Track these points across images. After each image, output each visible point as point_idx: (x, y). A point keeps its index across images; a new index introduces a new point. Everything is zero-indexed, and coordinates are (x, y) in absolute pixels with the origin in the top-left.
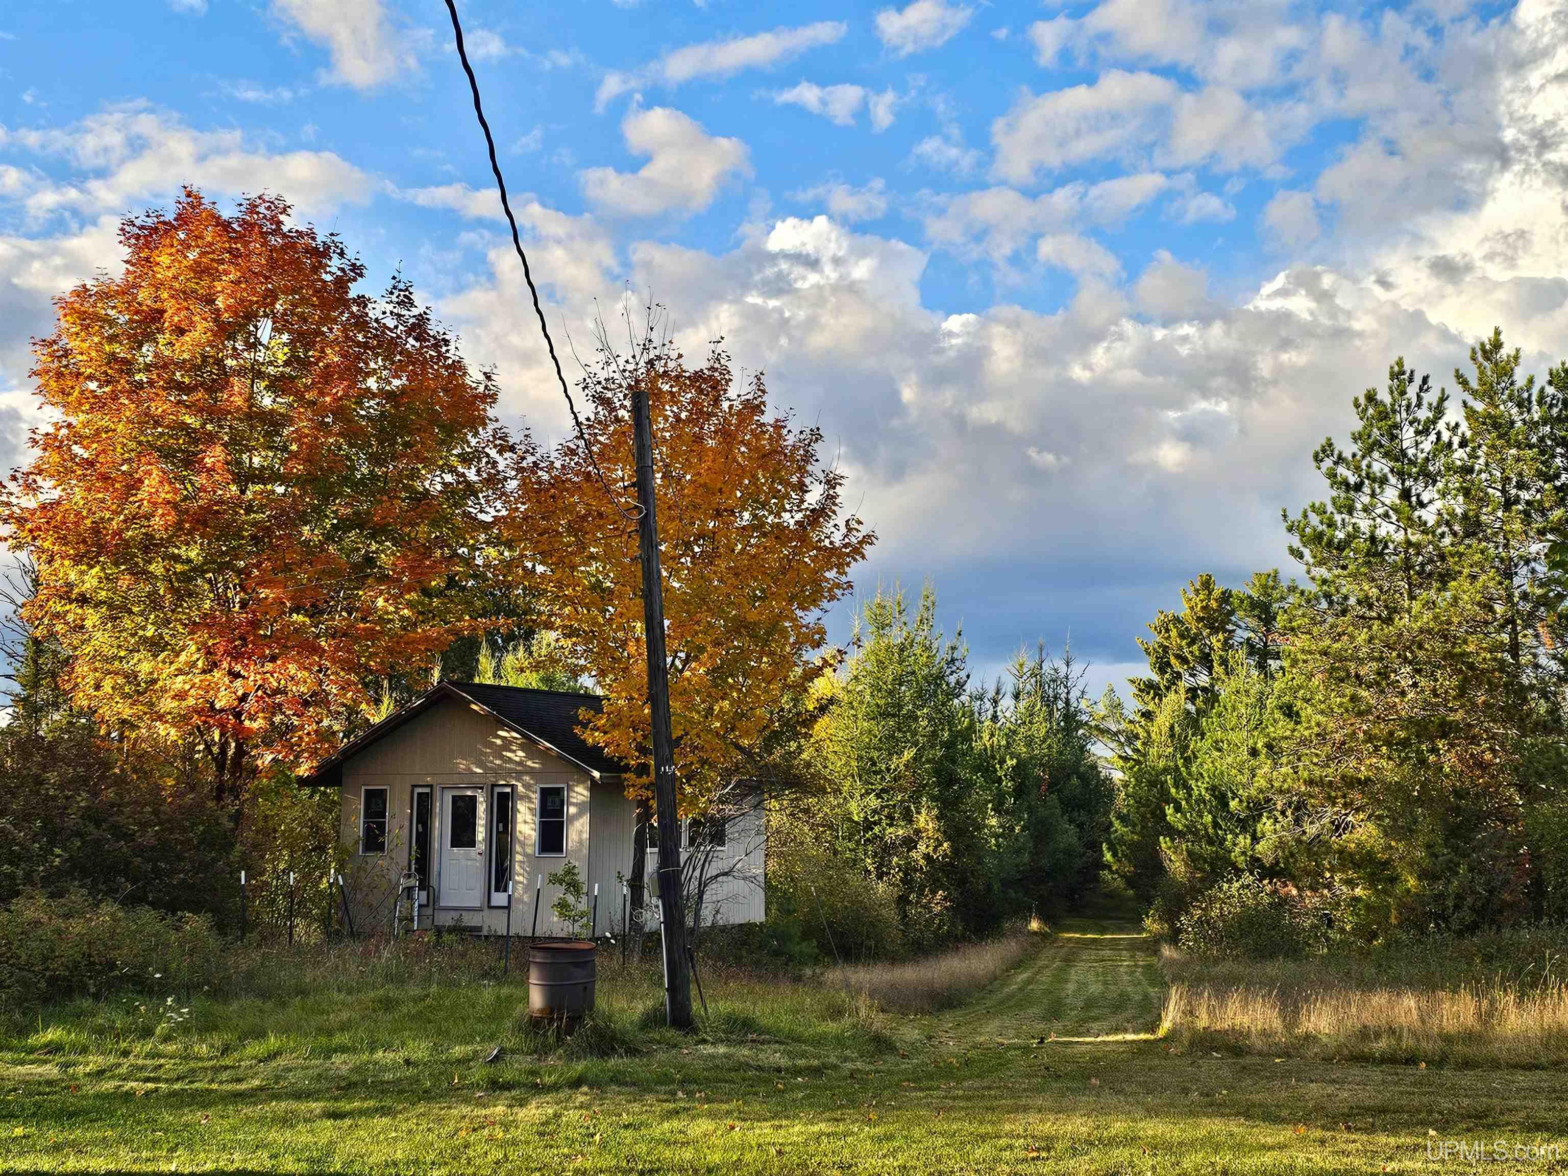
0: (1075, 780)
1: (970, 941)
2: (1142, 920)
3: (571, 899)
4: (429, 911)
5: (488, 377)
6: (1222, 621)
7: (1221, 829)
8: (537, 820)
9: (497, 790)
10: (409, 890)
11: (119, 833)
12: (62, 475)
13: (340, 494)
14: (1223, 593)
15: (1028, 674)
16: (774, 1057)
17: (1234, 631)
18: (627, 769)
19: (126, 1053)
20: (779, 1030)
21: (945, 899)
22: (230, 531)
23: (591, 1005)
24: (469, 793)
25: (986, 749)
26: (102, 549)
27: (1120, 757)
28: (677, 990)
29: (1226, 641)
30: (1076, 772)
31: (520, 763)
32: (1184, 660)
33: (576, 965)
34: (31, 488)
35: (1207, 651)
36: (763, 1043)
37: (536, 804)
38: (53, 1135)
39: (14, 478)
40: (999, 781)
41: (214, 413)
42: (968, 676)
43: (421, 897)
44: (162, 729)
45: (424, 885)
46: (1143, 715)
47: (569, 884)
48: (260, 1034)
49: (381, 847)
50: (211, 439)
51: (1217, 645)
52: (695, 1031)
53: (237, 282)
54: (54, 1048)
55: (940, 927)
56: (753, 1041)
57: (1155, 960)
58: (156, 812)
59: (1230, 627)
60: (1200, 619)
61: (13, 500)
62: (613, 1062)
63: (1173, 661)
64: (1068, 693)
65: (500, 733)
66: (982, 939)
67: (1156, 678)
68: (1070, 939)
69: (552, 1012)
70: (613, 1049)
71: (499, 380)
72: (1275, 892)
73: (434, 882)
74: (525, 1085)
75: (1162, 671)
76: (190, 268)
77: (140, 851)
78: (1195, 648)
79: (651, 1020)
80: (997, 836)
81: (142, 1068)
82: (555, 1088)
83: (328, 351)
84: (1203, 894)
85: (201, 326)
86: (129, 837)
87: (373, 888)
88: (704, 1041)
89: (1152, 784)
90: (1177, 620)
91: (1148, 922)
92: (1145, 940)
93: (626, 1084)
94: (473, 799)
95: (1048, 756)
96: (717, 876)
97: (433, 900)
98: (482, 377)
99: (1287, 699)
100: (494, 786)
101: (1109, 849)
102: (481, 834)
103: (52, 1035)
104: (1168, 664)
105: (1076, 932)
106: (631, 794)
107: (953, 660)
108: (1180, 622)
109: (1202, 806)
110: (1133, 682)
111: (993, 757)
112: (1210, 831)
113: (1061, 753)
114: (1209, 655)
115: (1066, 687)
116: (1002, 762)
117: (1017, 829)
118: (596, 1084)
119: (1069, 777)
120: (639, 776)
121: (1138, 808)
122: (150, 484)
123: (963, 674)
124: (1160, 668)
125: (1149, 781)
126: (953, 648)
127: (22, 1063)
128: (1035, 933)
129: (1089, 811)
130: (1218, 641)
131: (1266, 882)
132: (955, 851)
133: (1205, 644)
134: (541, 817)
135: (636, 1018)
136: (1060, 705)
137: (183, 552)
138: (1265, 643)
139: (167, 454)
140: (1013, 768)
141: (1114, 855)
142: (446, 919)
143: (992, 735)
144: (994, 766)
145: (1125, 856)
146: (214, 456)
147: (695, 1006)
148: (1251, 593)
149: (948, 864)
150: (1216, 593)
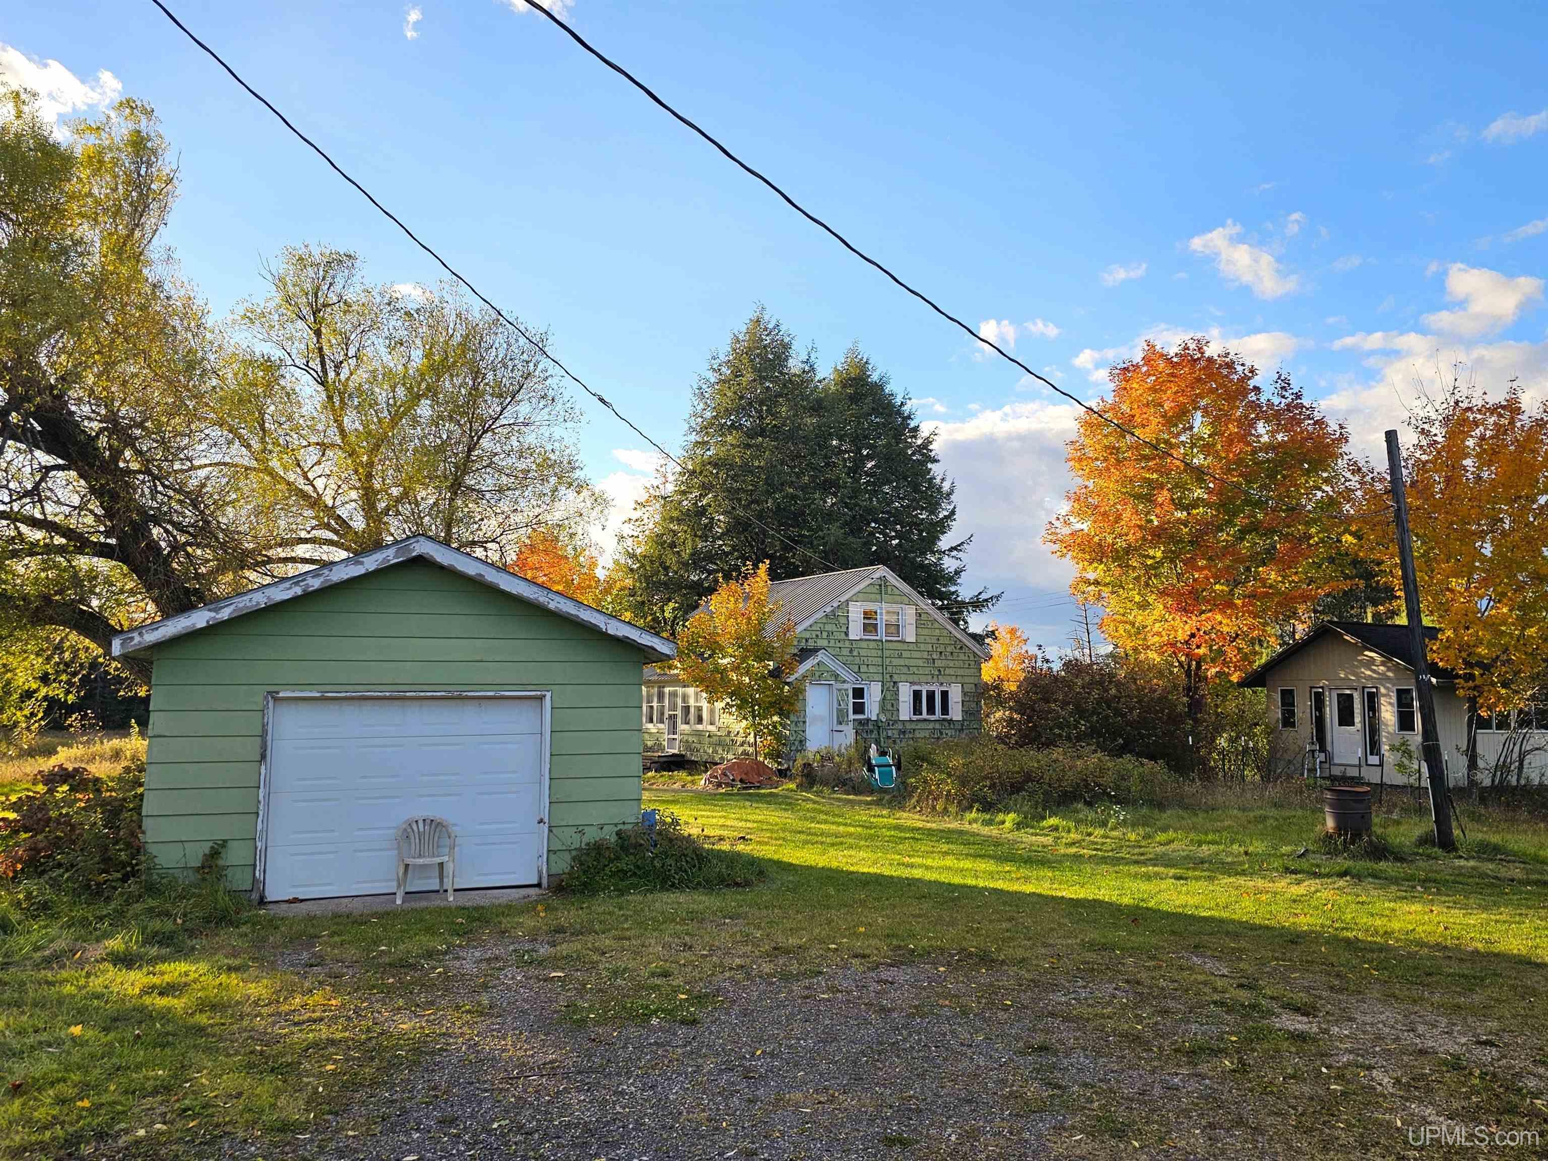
3: (1406, 762)
4: (1327, 765)
5: (1341, 427)
8: (1396, 709)
9: (1366, 690)
10: (1313, 751)
11: (1118, 713)
12: (1080, 514)
13: (1243, 511)
16: (1517, 872)
18: (1458, 676)
19: (1090, 835)
20: (1525, 854)
22: (1174, 539)
23: (1368, 829)
24: (1348, 692)
26: (1103, 554)
28: (1442, 821)
31: (1384, 674)
33: (1356, 801)
34: (1067, 523)
36: (1508, 862)
37: (1394, 700)
38: (1024, 872)
39: (1058, 519)
41: (1164, 471)
43: (1322, 757)
44: (1152, 655)
45: (1323, 749)
47: (1404, 752)
48: (1164, 830)
49: (1293, 725)
50: (1162, 486)
52: (1456, 849)
53: (1175, 393)
54: (1055, 829)
56: (1501, 860)
58: (1139, 702)
61: (1058, 531)
62: (1383, 865)
65: (1366, 653)
69: (1340, 830)
70: (1385, 856)
71: (1349, 429)
73: (1329, 748)
74: (1308, 872)
76: (1149, 389)
77: (1129, 723)
79: (1424, 841)
81: (1096, 843)
82: (1328, 876)
83: (1230, 426)
85: (1155, 421)
86: (1123, 716)
87: (1286, 751)
88: (1461, 857)
93: (1380, 878)
94: (1351, 696)
96: (1532, 750)
97: (1329, 759)
98: (1337, 428)
100: (1364, 688)
102: (1358, 719)
103: (1053, 821)
106: (1461, 693)
118: (1358, 877)
120: (1467, 681)
122: (1126, 515)
127: (1036, 835)
134: (1399, 707)
135: (1413, 839)
137: (1151, 552)
139: (1138, 497)
142: (1336, 771)
146: (1163, 496)
147: (1456, 832)
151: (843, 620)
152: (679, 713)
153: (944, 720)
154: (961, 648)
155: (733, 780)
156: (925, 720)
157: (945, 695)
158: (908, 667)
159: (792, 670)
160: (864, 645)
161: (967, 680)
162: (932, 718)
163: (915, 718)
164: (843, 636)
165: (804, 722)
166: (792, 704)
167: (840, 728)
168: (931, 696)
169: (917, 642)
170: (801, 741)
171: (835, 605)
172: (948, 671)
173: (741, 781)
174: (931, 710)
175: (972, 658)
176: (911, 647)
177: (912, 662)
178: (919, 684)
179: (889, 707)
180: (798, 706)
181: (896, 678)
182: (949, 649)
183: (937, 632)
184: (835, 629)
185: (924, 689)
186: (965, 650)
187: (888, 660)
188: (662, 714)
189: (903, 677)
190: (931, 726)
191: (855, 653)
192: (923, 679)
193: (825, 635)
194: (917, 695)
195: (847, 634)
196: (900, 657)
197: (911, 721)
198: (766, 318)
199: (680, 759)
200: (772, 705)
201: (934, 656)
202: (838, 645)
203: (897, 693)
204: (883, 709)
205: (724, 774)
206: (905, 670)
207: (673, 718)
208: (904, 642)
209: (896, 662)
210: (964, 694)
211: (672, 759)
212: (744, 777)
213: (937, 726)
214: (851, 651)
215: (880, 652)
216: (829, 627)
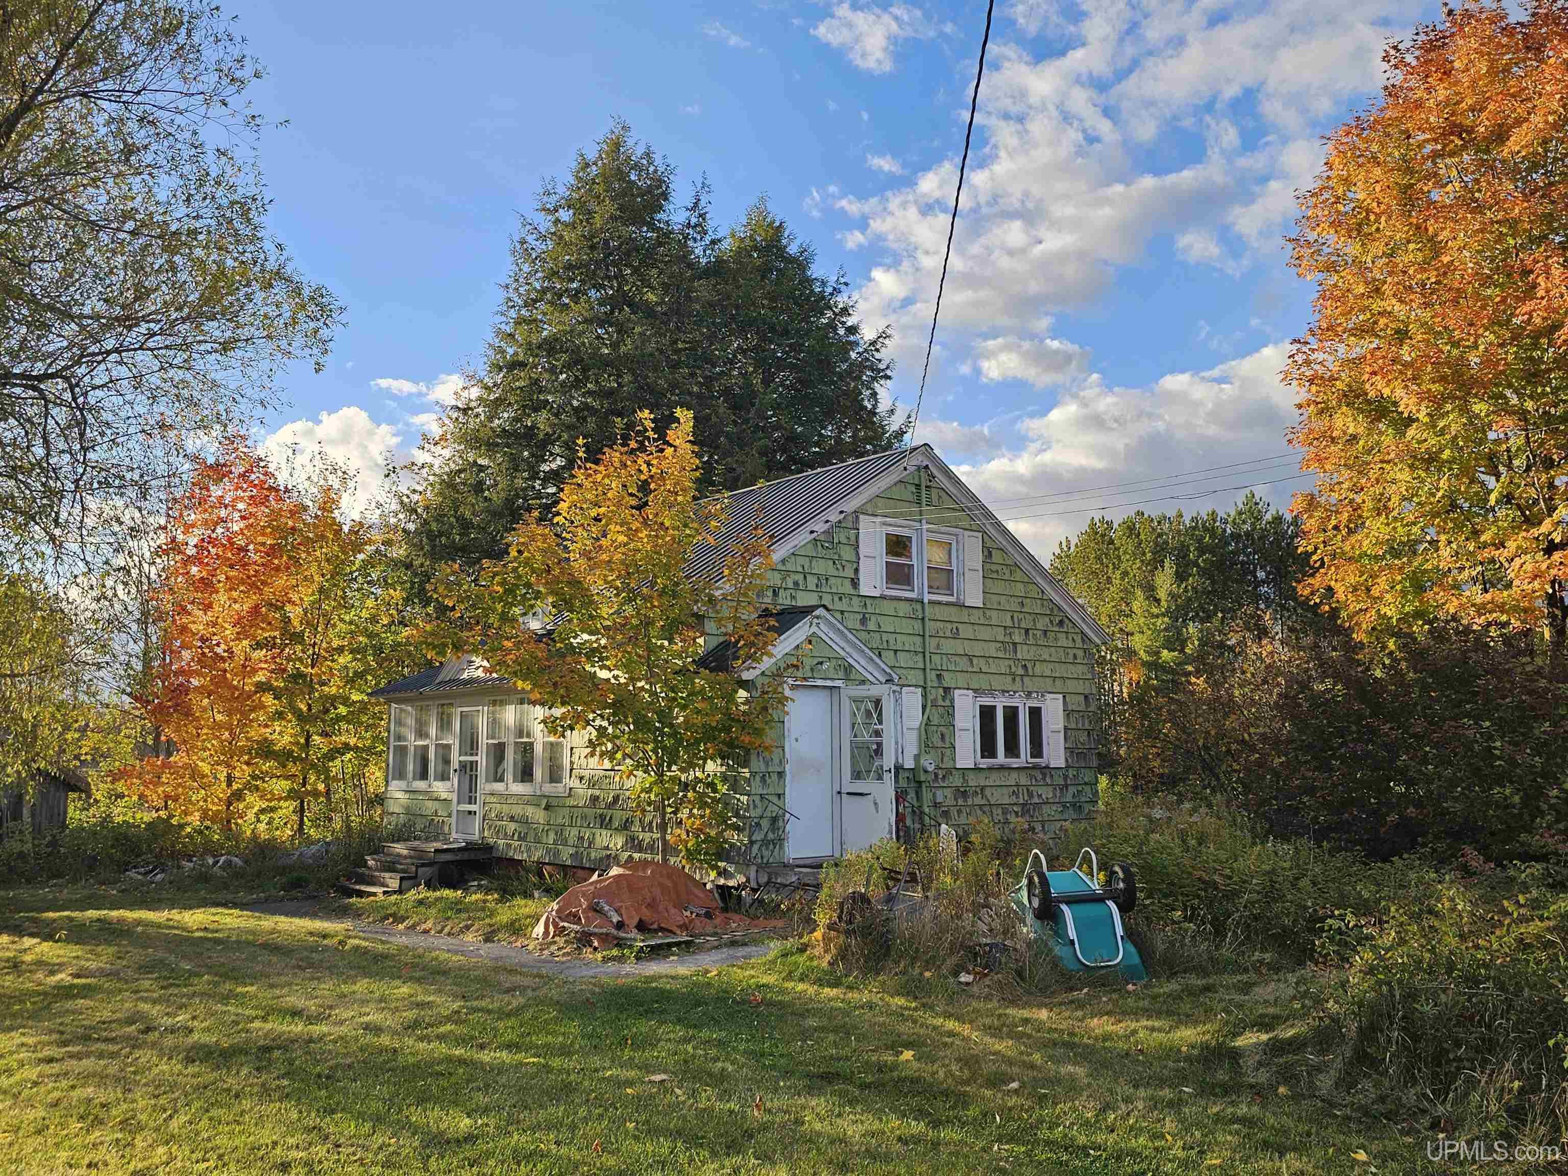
151: (847, 553)
152: (482, 759)
153: (1035, 767)
154: (1061, 623)
155: (620, 926)
156: (1002, 768)
157: (1035, 714)
158: (970, 658)
159: (754, 653)
160: (887, 607)
161: (1072, 686)
162: (1014, 762)
163: (985, 763)
164: (848, 588)
165: (781, 774)
166: (758, 732)
167: (859, 787)
168: (1011, 715)
169: (984, 608)
170: (774, 820)
171: (834, 517)
172: (1038, 669)
173: (642, 927)
174: (1012, 749)
175: (1079, 644)
176: (976, 616)
177: (977, 649)
178: (991, 692)
179: (936, 740)
180: (769, 737)
181: (948, 680)
182: (1042, 623)
183: (1019, 589)
184: (832, 571)
185: (1000, 704)
186: (1067, 626)
187: (934, 642)
188: (447, 762)
189: (961, 680)
190: (1013, 779)
191: (872, 626)
192: (998, 683)
193: (812, 582)
194: (987, 714)
195: (855, 583)
196: (956, 636)
197: (977, 769)
198: (630, 143)
199: (481, 856)
200: (709, 734)
201: (1017, 638)
202: (839, 606)
203: (950, 711)
204: (926, 745)
205: (595, 909)
206: (963, 663)
207: (468, 769)
208: (960, 605)
209: (949, 646)
210: (1068, 713)
211: (466, 856)
212: (647, 915)
213: (1024, 781)
214: (864, 621)
215: (918, 625)
216: (821, 567)
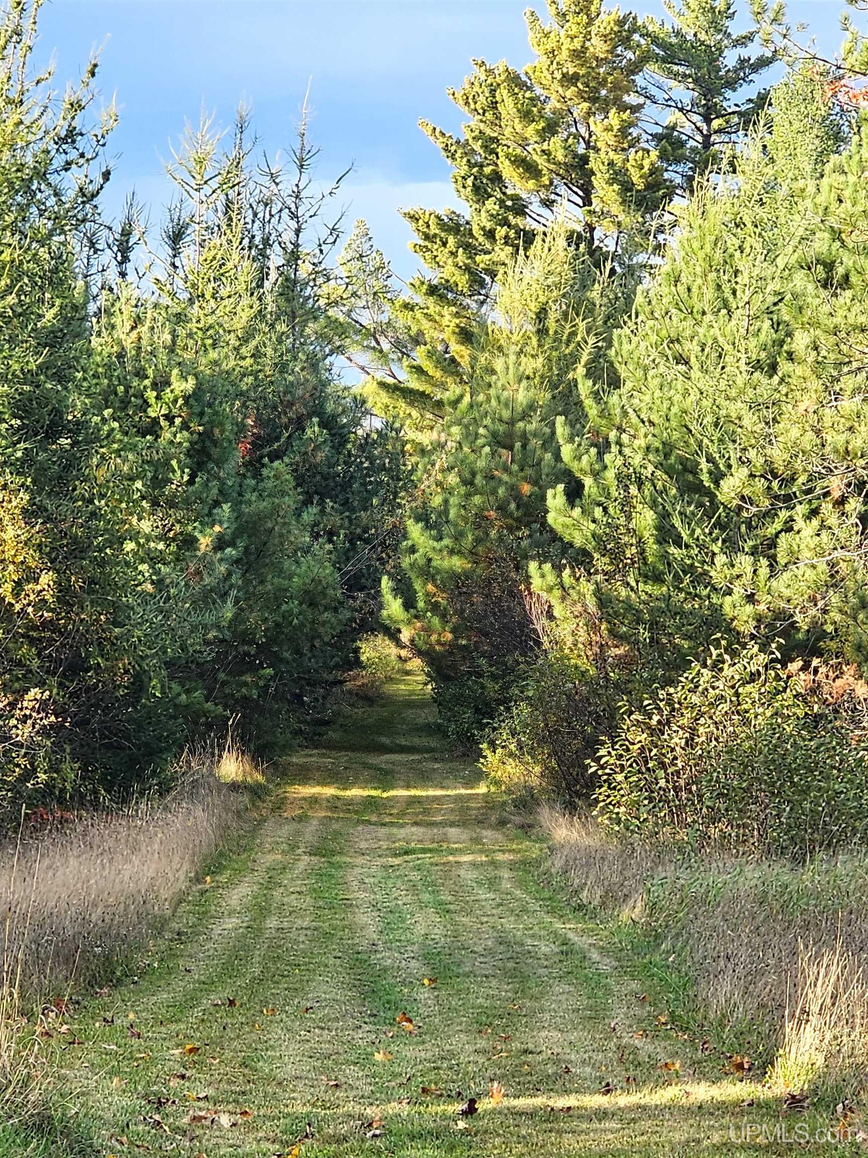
0: (313, 430)
1: (96, 805)
2: (480, 754)
6: (616, 87)
7: (678, 542)
14: (621, 23)
15: (214, 184)
17: (640, 107)
21: (43, 707)
25: (121, 356)
27: (383, 385)
29: (624, 131)
30: (318, 410)
32: (530, 169)
35: (581, 149)
40: (153, 428)
42: (106, 175)
46: (433, 290)
51: (604, 139)
55: (29, 774)
57: (535, 851)
59: (632, 99)
60: (569, 80)
63: (507, 170)
64: (298, 232)
66: (125, 801)
67: (465, 209)
68: (314, 801)
72: (815, 690)
75: (480, 193)
78: (555, 144)
80: (153, 559)
84: (654, 696)
89: (501, 441)
90: (515, 81)
91: (492, 759)
92: (488, 802)
95: (255, 374)
99: (821, 244)
101: (396, 591)
104: (497, 178)
105: (323, 784)
107: (71, 136)
108: (523, 86)
109: (633, 490)
110: (414, 218)
111: (141, 374)
112: (652, 547)
113: (282, 367)
114: (585, 159)
115: (294, 216)
116: (161, 384)
117: (205, 542)
119: (300, 424)
121: (468, 496)
123: (95, 172)
124: (476, 189)
125: (494, 434)
126: (76, 106)
128: (234, 787)
129: (346, 503)
130: (608, 129)
131: (794, 666)
132: (63, 590)
133: (578, 136)
136: (276, 259)
138: (707, 137)
140: (186, 398)
141: (409, 604)
143: (138, 321)
144: (140, 395)
145: (435, 607)
148: (679, 23)
149: (46, 625)
150: (605, 22)
